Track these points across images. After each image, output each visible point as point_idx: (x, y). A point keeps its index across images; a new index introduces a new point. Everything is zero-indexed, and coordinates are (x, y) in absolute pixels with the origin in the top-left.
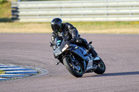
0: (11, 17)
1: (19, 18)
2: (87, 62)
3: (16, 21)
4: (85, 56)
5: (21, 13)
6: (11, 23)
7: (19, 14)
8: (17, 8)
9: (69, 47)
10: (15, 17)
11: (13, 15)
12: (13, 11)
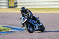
0: (14, 6)
1: (17, 6)
2: (35, 27)
3: (16, 8)
4: (35, 24)
5: (18, 4)
6: (14, 9)
7: (17, 5)
8: (17, 2)
9: (27, 20)
10: (16, 6)
11: (15, 5)
12: (15, 4)
